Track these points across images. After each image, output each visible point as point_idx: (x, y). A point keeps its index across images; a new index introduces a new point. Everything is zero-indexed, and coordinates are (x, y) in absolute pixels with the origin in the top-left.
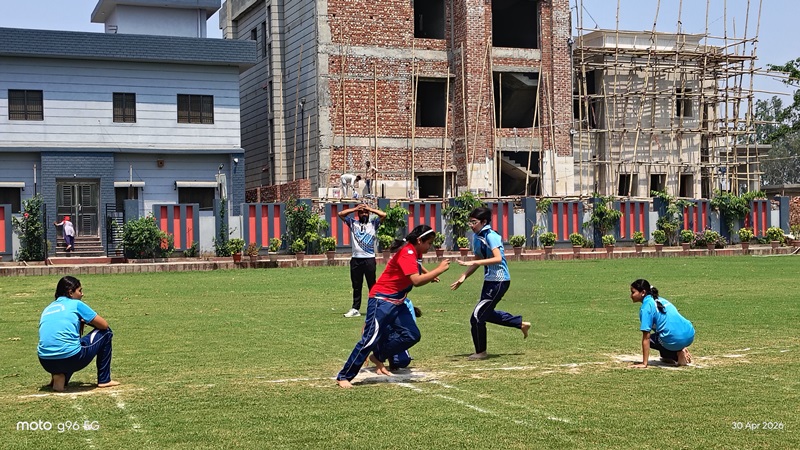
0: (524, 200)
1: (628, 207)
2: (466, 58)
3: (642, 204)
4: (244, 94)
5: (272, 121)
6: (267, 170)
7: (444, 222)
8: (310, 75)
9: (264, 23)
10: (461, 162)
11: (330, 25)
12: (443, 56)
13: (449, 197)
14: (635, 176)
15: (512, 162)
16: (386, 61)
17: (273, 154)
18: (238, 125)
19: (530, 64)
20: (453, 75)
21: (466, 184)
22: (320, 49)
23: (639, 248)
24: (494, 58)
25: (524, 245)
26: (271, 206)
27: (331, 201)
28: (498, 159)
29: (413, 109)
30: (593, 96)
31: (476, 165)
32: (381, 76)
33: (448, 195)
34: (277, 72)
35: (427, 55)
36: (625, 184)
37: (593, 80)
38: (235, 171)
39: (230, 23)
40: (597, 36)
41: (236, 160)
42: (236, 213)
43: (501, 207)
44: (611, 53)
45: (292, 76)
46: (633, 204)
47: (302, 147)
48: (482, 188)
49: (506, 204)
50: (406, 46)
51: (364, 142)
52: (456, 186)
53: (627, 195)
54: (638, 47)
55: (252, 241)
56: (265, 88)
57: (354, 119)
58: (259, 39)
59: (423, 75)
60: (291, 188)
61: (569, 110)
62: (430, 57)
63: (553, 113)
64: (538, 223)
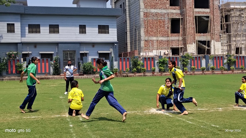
0: (205, 56)
1: (239, 58)
2: (186, 12)
3: (243, 57)
4: (118, 25)
5: (126, 33)
6: (125, 48)
7: (180, 63)
8: (138, 18)
9: (124, 3)
10: (185, 44)
11: (144, 3)
12: (179, 12)
13: (181, 55)
14: (241, 48)
15: (201, 44)
16: (161, 13)
17: (127, 42)
18: (116, 34)
19: (207, 14)
20: (182, 17)
21: (187, 51)
22: (141, 10)
23: (242, 71)
24: (195, 12)
25: (205, 70)
26: (126, 58)
27: (144, 57)
28: (197, 43)
29: (170, 28)
30: (227, 23)
31: (190, 45)
32: (160, 18)
33: (181, 54)
34: (128, 18)
35: (174, 11)
36: (238, 50)
37: (227, 18)
38: (115, 48)
39: (114, 3)
40: (228, 4)
41: (116, 45)
42: (116, 61)
43: (198, 58)
44: (233, 9)
45: (132, 19)
46: (240, 57)
47: (136, 41)
48: (192, 52)
49: (199, 57)
50: (167, 9)
51: (154, 38)
52: (184, 52)
53: (238, 54)
54: (242, 7)
55: (121, 69)
56: (124, 23)
57: (151, 31)
58: (122, 8)
59: (173, 17)
60: (132, 53)
61: (219, 27)
62: (175, 12)
63: (214, 29)
64: (210, 63)
